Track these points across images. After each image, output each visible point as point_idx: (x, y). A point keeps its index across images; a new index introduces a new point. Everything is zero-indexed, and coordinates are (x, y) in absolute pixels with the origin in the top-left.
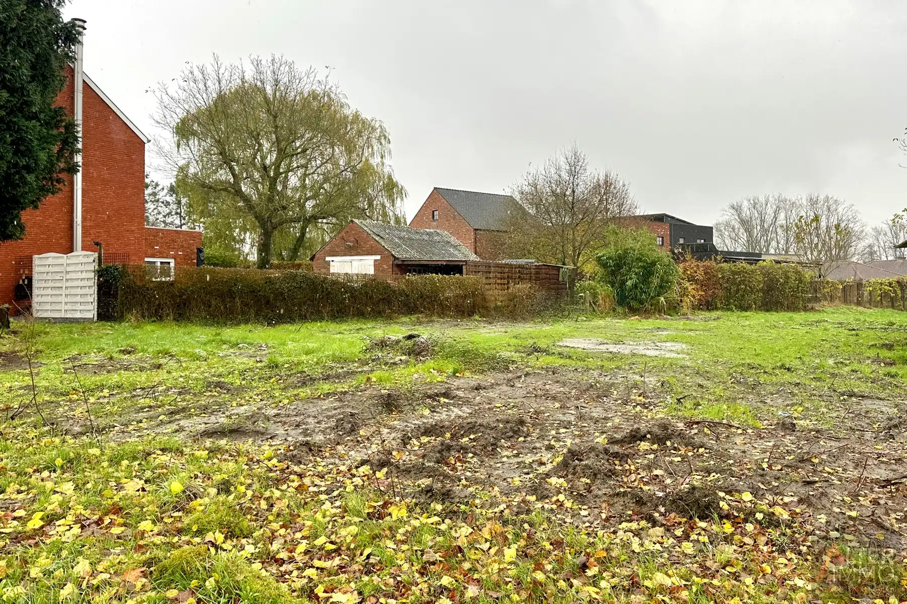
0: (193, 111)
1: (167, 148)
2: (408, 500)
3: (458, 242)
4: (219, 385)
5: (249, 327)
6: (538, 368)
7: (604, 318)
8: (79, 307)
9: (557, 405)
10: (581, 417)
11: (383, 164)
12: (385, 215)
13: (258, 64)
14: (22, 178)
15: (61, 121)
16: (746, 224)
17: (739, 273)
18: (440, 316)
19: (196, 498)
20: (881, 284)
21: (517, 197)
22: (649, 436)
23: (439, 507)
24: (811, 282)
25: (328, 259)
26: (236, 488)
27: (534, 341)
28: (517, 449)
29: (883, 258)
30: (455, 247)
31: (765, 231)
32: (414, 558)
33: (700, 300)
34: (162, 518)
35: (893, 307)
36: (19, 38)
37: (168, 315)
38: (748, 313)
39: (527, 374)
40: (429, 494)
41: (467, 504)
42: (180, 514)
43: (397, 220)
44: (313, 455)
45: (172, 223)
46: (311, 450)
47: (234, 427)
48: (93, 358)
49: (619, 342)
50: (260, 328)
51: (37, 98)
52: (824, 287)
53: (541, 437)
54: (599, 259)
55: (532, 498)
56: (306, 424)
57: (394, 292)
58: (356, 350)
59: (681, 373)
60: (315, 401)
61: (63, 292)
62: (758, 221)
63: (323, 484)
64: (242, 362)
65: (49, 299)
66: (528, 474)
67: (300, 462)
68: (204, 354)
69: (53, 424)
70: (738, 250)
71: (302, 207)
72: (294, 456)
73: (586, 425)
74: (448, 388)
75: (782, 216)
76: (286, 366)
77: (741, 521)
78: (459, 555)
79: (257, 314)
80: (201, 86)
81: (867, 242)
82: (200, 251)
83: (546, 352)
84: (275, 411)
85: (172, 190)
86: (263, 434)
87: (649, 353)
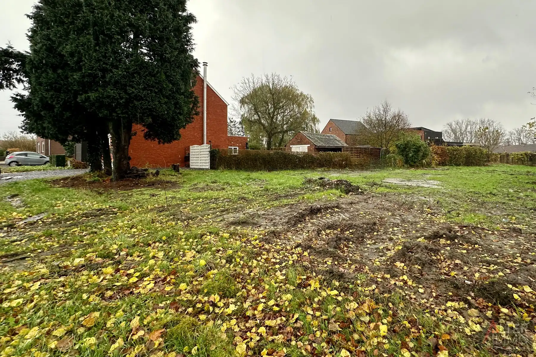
0: (246, 95)
1: (237, 108)
2: (320, 276)
3: (340, 139)
4: (243, 198)
5: (262, 172)
6: (377, 193)
7: (399, 169)
8: (204, 164)
9: (390, 214)
10: (403, 221)
11: (311, 111)
12: (312, 130)
13: (267, 77)
14: (178, 117)
15: (193, 96)
16: (454, 131)
17: (456, 150)
18: (333, 169)
19: (211, 269)
20: (517, 155)
21: (362, 121)
22: (444, 236)
23: (337, 284)
24: (486, 154)
25: (291, 146)
26: (235, 260)
27: (373, 179)
28: (374, 240)
29: (514, 144)
30: (339, 141)
31: (462, 134)
32: (323, 325)
33: (439, 161)
34: (192, 281)
35: (523, 164)
36: (175, 64)
37: (234, 167)
38: (460, 167)
39: (373, 196)
40: (332, 275)
41: (353, 283)
42: (202, 279)
43: (316, 131)
44: (276, 238)
45: (240, 135)
46: (275, 235)
47: (244, 220)
48: (201, 186)
49: (409, 180)
50: (265, 173)
51: (183, 87)
52: (492, 156)
53: (386, 233)
54: (397, 145)
55: (388, 276)
56: (275, 219)
57: (315, 159)
58: (299, 183)
59: (443, 196)
60: (280, 208)
61: (199, 159)
62: (459, 130)
63: (278, 257)
64: (254, 187)
65: (195, 161)
66: (382, 256)
67: (269, 243)
68: (241, 184)
69: (174, 215)
70: (451, 141)
71: (282, 127)
72: (266, 239)
73: (407, 226)
74: (338, 203)
75: (469, 127)
76: (271, 190)
77: (532, 311)
78: (351, 326)
79: (265, 167)
80: (248, 85)
81: (506, 138)
82: (247, 144)
83: (381, 186)
84: (263, 212)
85: (240, 123)
86: (256, 224)
87: (424, 185)
